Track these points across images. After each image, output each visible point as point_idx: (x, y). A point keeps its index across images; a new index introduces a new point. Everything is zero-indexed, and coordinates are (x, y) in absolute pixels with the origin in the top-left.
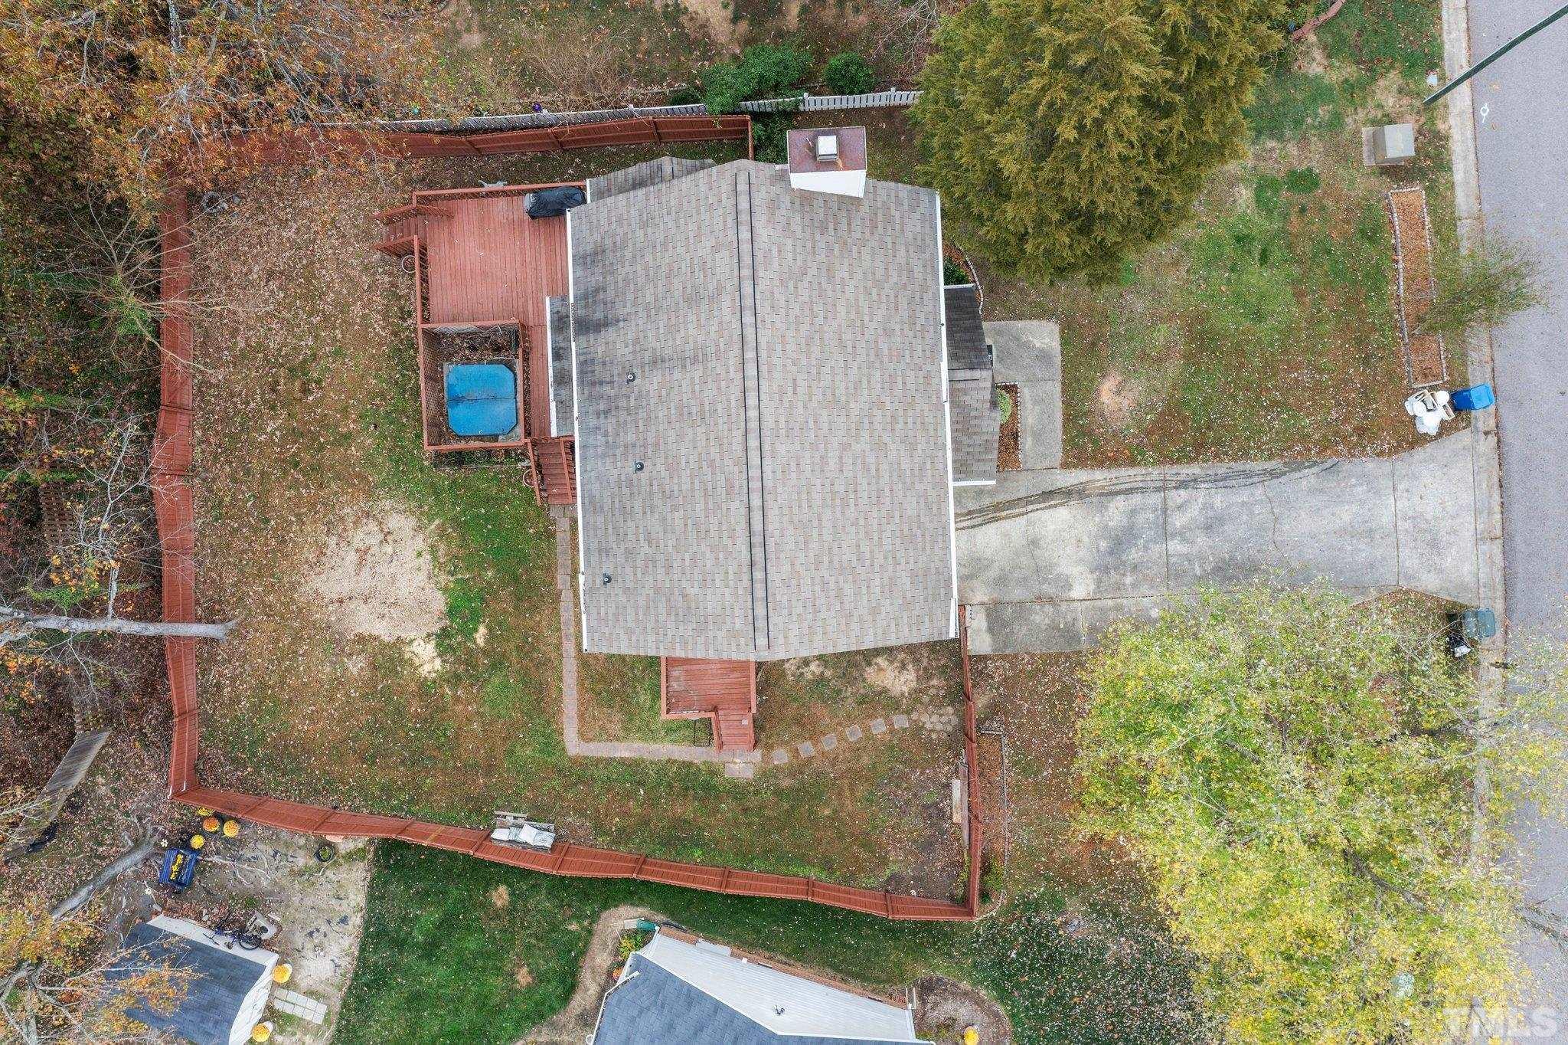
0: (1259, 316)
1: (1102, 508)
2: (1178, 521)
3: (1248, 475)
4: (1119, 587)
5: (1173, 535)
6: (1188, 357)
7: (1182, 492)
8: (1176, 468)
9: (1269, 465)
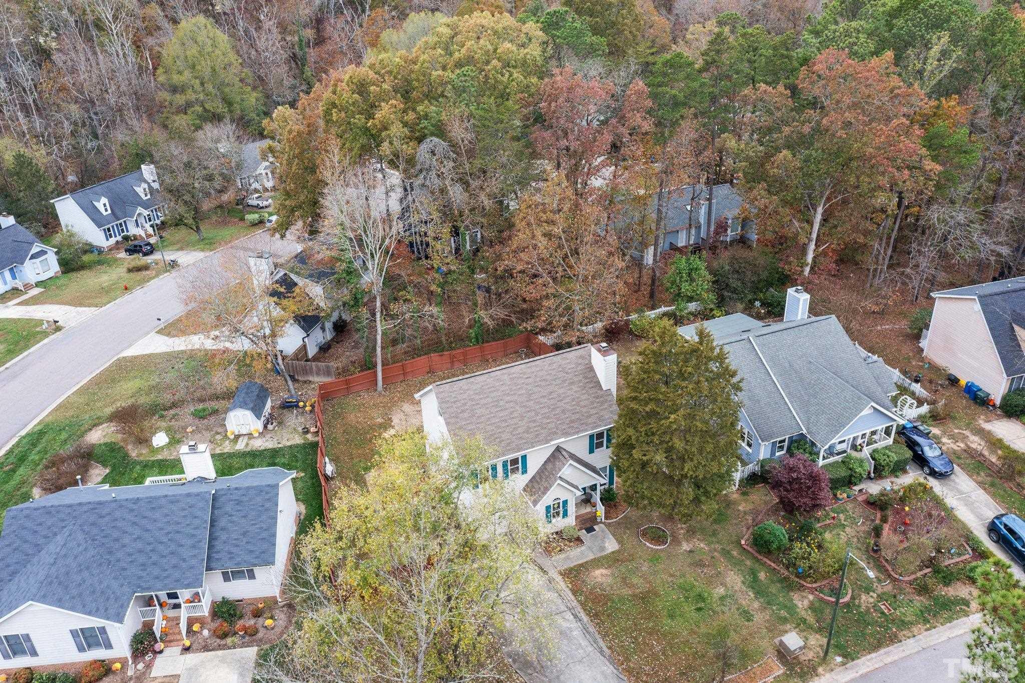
1: (548, 590)
2: (557, 620)
3: (595, 641)
5: (549, 620)
6: (635, 595)
7: (572, 617)
8: (581, 611)
9: (605, 649)
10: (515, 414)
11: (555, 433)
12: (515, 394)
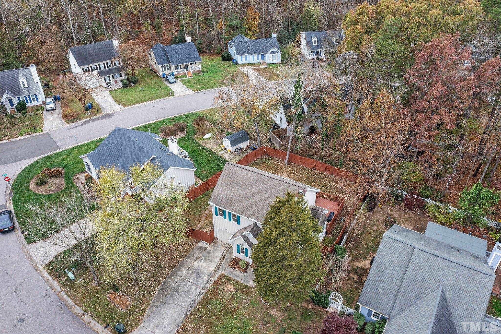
0: (224, 328)
1: (208, 275)
2: (194, 287)
3: (191, 307)
4: (190, 270)
5: (192, 285)
6: (226, 307)
7: (199, 291)
8: (205, 293)
9: (190, 312)
10: (247, 196)
11: (255, 216)
12: (254, 187)
